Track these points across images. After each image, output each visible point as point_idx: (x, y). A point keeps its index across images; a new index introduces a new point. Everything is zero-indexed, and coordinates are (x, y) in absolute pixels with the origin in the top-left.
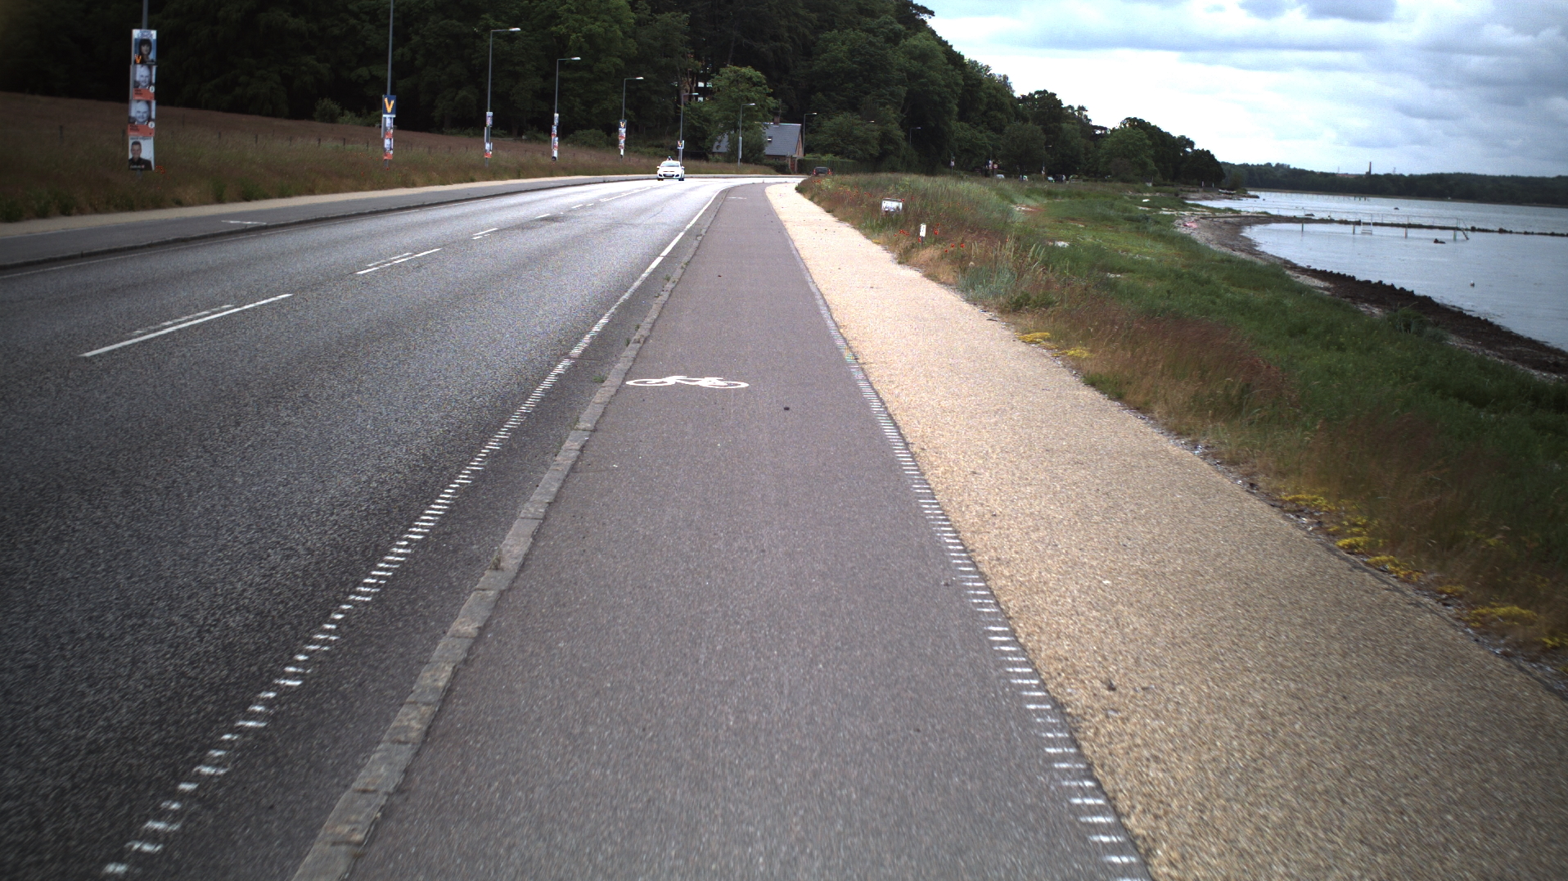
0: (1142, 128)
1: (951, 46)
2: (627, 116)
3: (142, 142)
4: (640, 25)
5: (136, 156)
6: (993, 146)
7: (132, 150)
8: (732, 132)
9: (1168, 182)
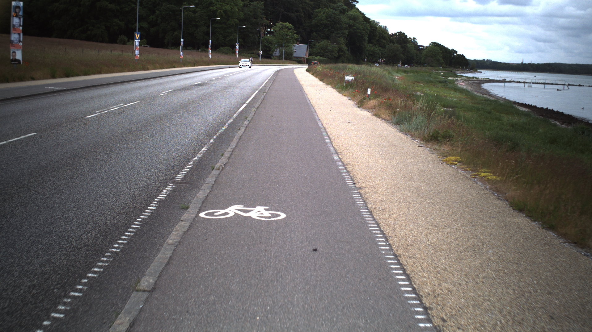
0: (438, 46)
1: (365, 15)
2: (239, 42)
3: (17, 52)
4: (245, 7)
5: (14, 58)
6: (381, 53)
7: (12, 55)
8: (281, 48)
9: (448, 66)
